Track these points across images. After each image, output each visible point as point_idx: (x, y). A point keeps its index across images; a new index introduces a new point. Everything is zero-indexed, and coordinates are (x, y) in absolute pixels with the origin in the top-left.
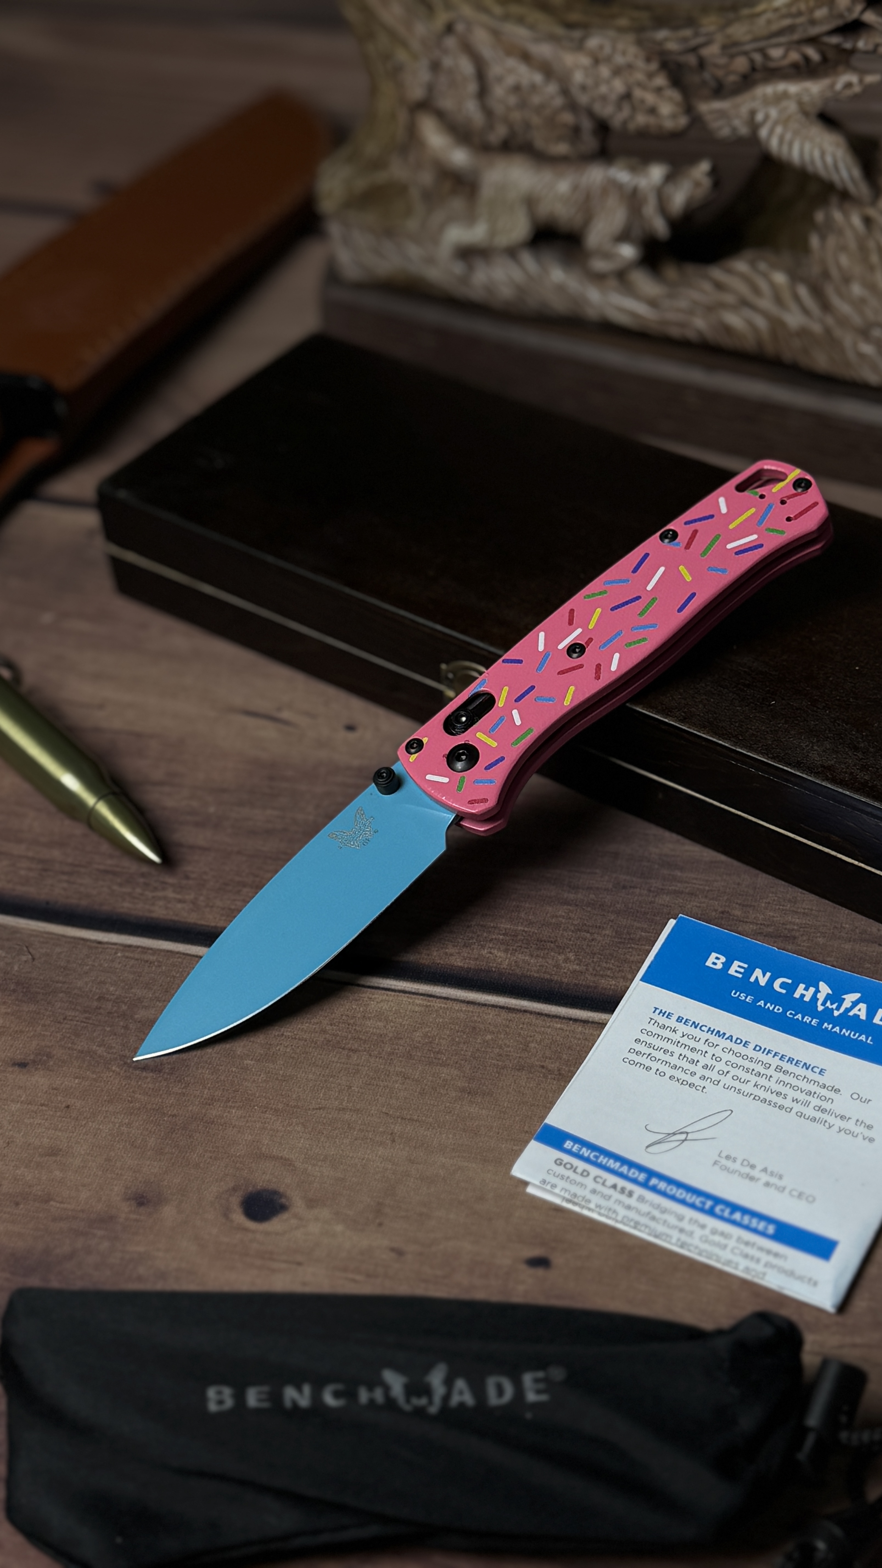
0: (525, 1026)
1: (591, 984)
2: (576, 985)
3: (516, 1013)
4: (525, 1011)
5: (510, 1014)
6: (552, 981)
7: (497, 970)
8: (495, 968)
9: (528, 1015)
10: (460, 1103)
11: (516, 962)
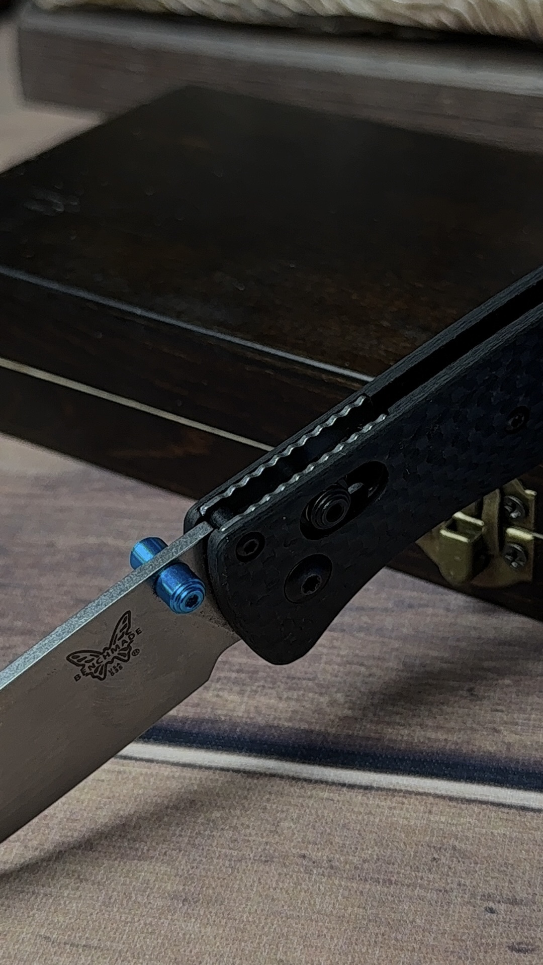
0: (273, 797)
1: (372, 735)
2: (349, 736)
3: (258, 778)
4: (273, 775)
5: (250, 780)
6: (312, 732)
7: (228, 718)
8: (225, 716)
9: (278, 781)
10: (170, 917)
11: (256, 707)
